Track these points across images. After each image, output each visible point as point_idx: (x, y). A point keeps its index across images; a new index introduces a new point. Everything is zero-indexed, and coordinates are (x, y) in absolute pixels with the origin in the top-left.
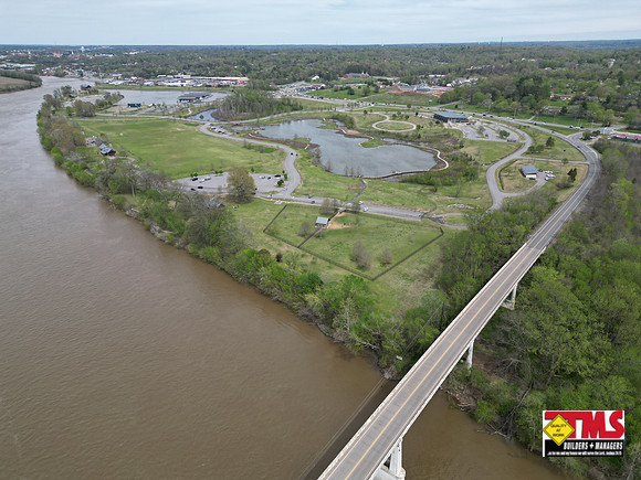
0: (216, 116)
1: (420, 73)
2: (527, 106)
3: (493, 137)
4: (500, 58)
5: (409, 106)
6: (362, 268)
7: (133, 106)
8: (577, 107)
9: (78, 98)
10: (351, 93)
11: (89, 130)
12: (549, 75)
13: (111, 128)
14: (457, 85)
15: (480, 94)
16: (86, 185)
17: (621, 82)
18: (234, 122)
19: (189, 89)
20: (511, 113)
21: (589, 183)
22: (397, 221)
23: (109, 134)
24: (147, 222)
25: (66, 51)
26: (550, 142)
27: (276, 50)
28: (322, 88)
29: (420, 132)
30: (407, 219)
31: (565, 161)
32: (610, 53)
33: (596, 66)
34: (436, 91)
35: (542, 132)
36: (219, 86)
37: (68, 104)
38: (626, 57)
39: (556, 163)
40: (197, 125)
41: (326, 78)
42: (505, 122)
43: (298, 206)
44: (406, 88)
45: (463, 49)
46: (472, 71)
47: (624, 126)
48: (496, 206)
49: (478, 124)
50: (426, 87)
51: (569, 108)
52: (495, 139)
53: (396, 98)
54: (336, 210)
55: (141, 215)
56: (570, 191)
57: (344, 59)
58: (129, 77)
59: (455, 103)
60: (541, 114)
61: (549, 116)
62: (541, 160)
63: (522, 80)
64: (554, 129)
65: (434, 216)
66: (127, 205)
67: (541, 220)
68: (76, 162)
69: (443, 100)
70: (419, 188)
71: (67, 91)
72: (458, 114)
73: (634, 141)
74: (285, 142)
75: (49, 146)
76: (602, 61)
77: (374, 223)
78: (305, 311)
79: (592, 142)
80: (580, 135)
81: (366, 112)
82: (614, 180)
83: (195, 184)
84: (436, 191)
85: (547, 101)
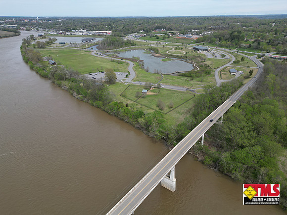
0: (98, 48)
1: (188, 29)
2: (234, 44)
3: (218, 57)
4: (224, 23)
5: (183, 44)
6: (161, 109)
7: (62, 43)
8: (256, 44)
9: (37, 40)
10: (158, 38)
11: (44, 54)
12: (245, 30)
13: (53, 53)
14: (204, 35)
15: (214, 39)
16: (44, 77)
17: (276, 34)
18: (106, 51)
19: (86, 36)
20: (227, 47)
22: (176, 91)
23: (52, 55)
24: (71, 92)
25: (30, 19)
26: (243, 59)
27: (124, 19)
28: (145, 36)
29: (187, 55)
30: (180, 91)
31: (248, 67)
32: (273, 20)
33: (266, 26)
34: (195, 37)
35: (239, 55)
36: (99, 35)
37: (33, 43)
38: (280, 22)
39: (244, 68)
40: (90, 52)
41: (146, 31)
42: (224, 51)
43: (135, 85)
44: (181, 36)
45: (208, 19)
46: (211, 29)
47: (276, 53)
48: (218, 85)
49: (212, 51)
50: (191, 35)
51: (252, 45)
52: (219, 58)
53: (177, 40)
54: (151, 87)
55: (69, 89)
56: (249, 79)
57: (154, 23)
58: (59, 31)
59: (203, 42)
60: (240, 47)
61: (244, 48)
62: (238, 66)
63: (233, 32)
64: (245, 54)
65: (192, 89)
66: (62, 85)
67: (236, 91)
68: (40, 67)
69: (198, 41)
70: (186, 78)
71: (32, 37)
72: (204, 47)
73: (279, 59)
74: (129, 59)
75: (26, 61)
76: (269, 24)
77: (166, 92)
78: (138, 126)
79: (261, 59)
80: (256, 56)
81: (164, 46)
82: (268, 75)
83: (91, 76)
84: (193, 79)
85: (243, 42)
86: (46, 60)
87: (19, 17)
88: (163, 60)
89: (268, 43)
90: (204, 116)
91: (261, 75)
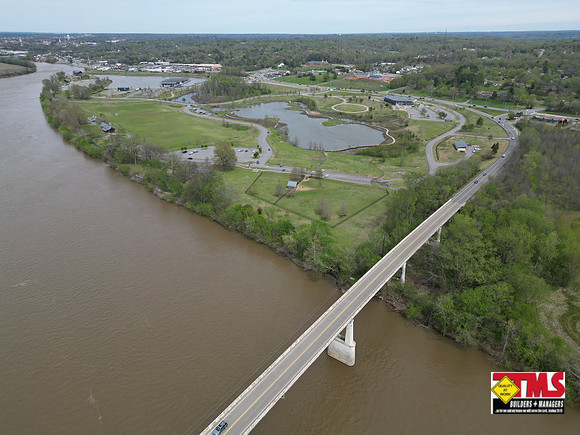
0: (196, 99)
1: (373, 61)
2: (463, 91)
3: (433, 117)
4: (444, 48)
5: (363, 91)
6: (324, 219)
7: (122, 89)
8: (506, 92)
9: (72, 82)
10: (313, 79)
11: (89, 109)
12: (485, 64)
13: (106, 109)
14: (405, 72)
15: (424, 81)
16: (95, 157)
17: (545, 71)
18: (213, 105)
19: (169, 75)
20: (450, 97)
22: (352, 184)
23: (106, 114)
24: (150, 185)
26: (480, 122)
27: (244, 38)
28: (288, 74)
29: (373, 113)
30: (360, 183)
31: (490, 137)
32: (541, 44)
33: (527, 55)
34: (387, 77)
35: (474, 113)
37: (64, 88)
38: (554, 47)
39: (483, 139)
40: (180, 107)
41: (290, 65)
42: (444, 105)
43: (272, 173)
44: (361, 75)
45: (412, 39)
46: (419, 60)
47: (544, 109)
48: (432, 173)
49: (421, 106)
50: (378, 74)
51: (499, 93)
52: (434, 119)
53: (352, 84)
54: (303, 177)
55: (144, 180)
56: (491, 161)
57: (306, 48)
58: (114, 63)
59: (403, 88)
60: (475, 98)
61: (482, 99)
62: (469, 136)
63: (461, 68)
65: (382, 181)
67: (465, 183)
68: (83, 137)
69: (392, 86)
70: (370, 159)
71: (62, 77)
72: (405, 98)
73: (549, 121)
74: (258, 122)
76: (533, 51)
77: (333, 186)
78: (282, 249)
79: (515, 122)
80: (506, 115)
81: (326, 96)
82: (527, 152)
83: (186, 156)
84: (383, 161)
85: (481, 87)
86: (94, 124)
87: (30, 35)
88: (324, 124)
89: (530, 91)
90: (405, 229)
91: (514, 153)
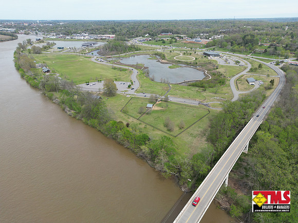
0: (100, 53)
1: (196, 33)
2: (248, 49)
3: (232, 64)
4: (234, 26)
5: (191, 49)
6: (170, 130)
7: (60, 48)
8: (272, 49)
9: (34, 45)
11: (38, 60)
12: (258, 34)
13: (48, 59)
14: (214, 38)
15: (225, 43)
16: (35, 87)
17: (292, 37)
18: (108, 56)
19: (87, 41)
20: (240, 52)
21: (281, 86)
22: (187, 106)
24: (63, 106)
25: (30, 23)
26: (260, 66)
27: (128, 22)
28: (150, 40)
29: (197, 61)
30: (192, 105)
31: (268, 76)
32: (286, 23)
33: (279, 30)
34: (204, 41)
35: (256, 61)
36: (101, 39)
37: (29, 47)
38: (293, 25)
39: (264, 76)
40: (90, 57)
41: (152, 35)
42: (238, 56)
43: (138, 98)
44: (190, 40)
45: (216, 22)
46: (220, 32)
47: (295, 59)
49: (225, 57)
50: (199, 39)
51: (268, 50)
53: (185, 45)
54: (157, 100)
55: (60, 102)
56: (271, 91)
57: (160, 26)
58: (59, 35)
59: (213, 47)
60: (254, 53)
61: (258, 53)
62: (256, 75)
63: (245, 36)
64: (261, 60)
65: (205, 103)
66: (54, 97)
68: (31, 76)
69: (207, 46)
70: (197, 89)
71: (29, 42)
72: (215, 52)
75: (18, 68)
76: (282, 27)
77: (175, 107)
79: (280, 66)
80: (274, 62)
81: (171, 51)
83: (88, 87)
84: (205, 90)
85: (257, 46)
86: (40, 67)
88: (170, 67)
